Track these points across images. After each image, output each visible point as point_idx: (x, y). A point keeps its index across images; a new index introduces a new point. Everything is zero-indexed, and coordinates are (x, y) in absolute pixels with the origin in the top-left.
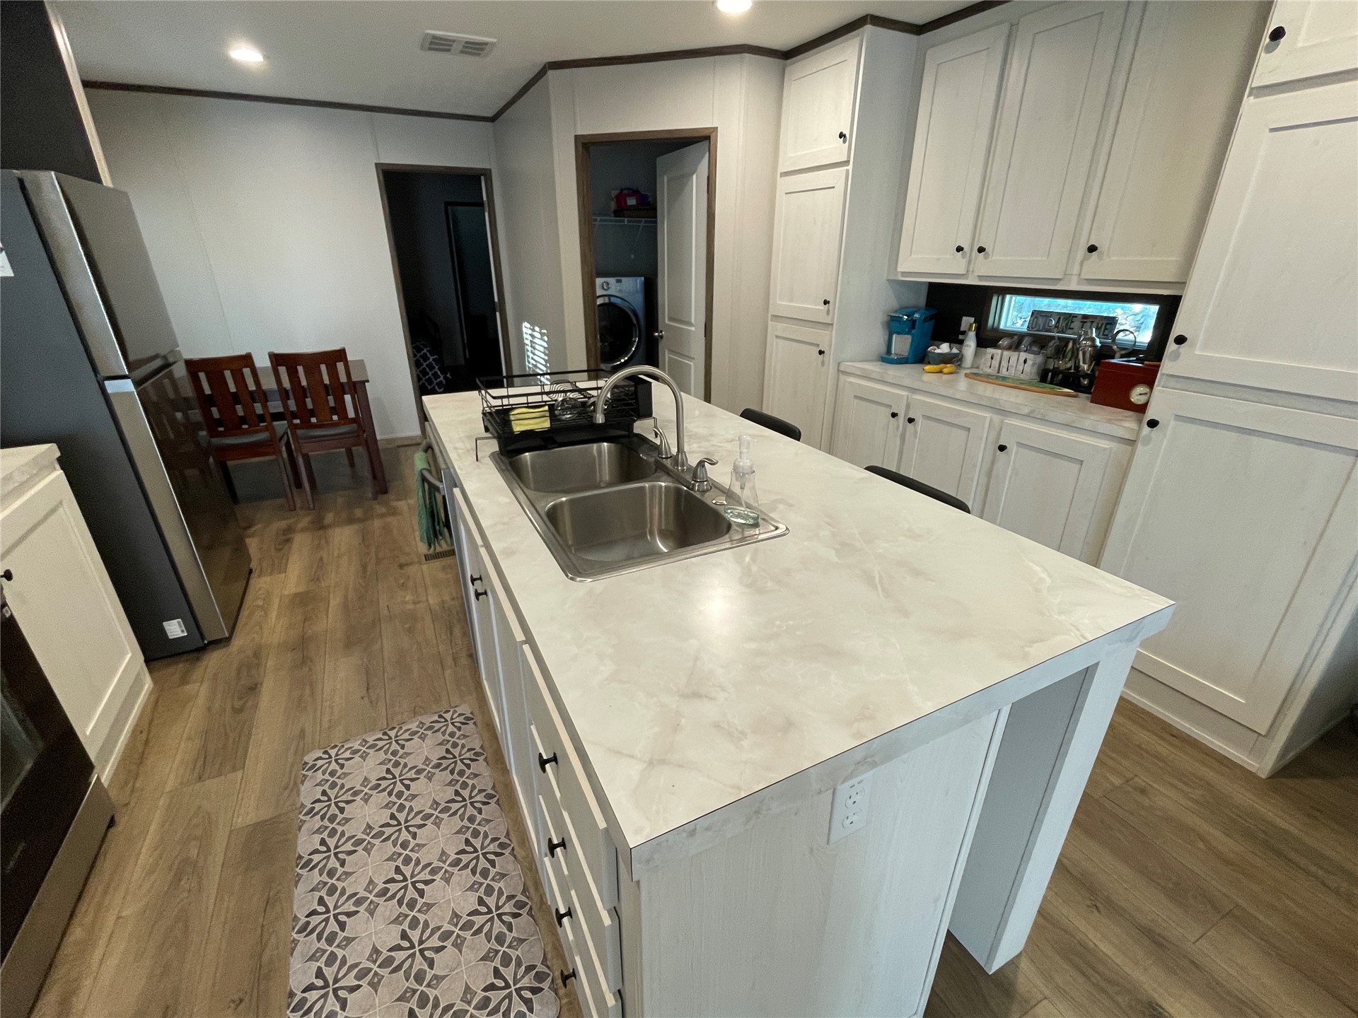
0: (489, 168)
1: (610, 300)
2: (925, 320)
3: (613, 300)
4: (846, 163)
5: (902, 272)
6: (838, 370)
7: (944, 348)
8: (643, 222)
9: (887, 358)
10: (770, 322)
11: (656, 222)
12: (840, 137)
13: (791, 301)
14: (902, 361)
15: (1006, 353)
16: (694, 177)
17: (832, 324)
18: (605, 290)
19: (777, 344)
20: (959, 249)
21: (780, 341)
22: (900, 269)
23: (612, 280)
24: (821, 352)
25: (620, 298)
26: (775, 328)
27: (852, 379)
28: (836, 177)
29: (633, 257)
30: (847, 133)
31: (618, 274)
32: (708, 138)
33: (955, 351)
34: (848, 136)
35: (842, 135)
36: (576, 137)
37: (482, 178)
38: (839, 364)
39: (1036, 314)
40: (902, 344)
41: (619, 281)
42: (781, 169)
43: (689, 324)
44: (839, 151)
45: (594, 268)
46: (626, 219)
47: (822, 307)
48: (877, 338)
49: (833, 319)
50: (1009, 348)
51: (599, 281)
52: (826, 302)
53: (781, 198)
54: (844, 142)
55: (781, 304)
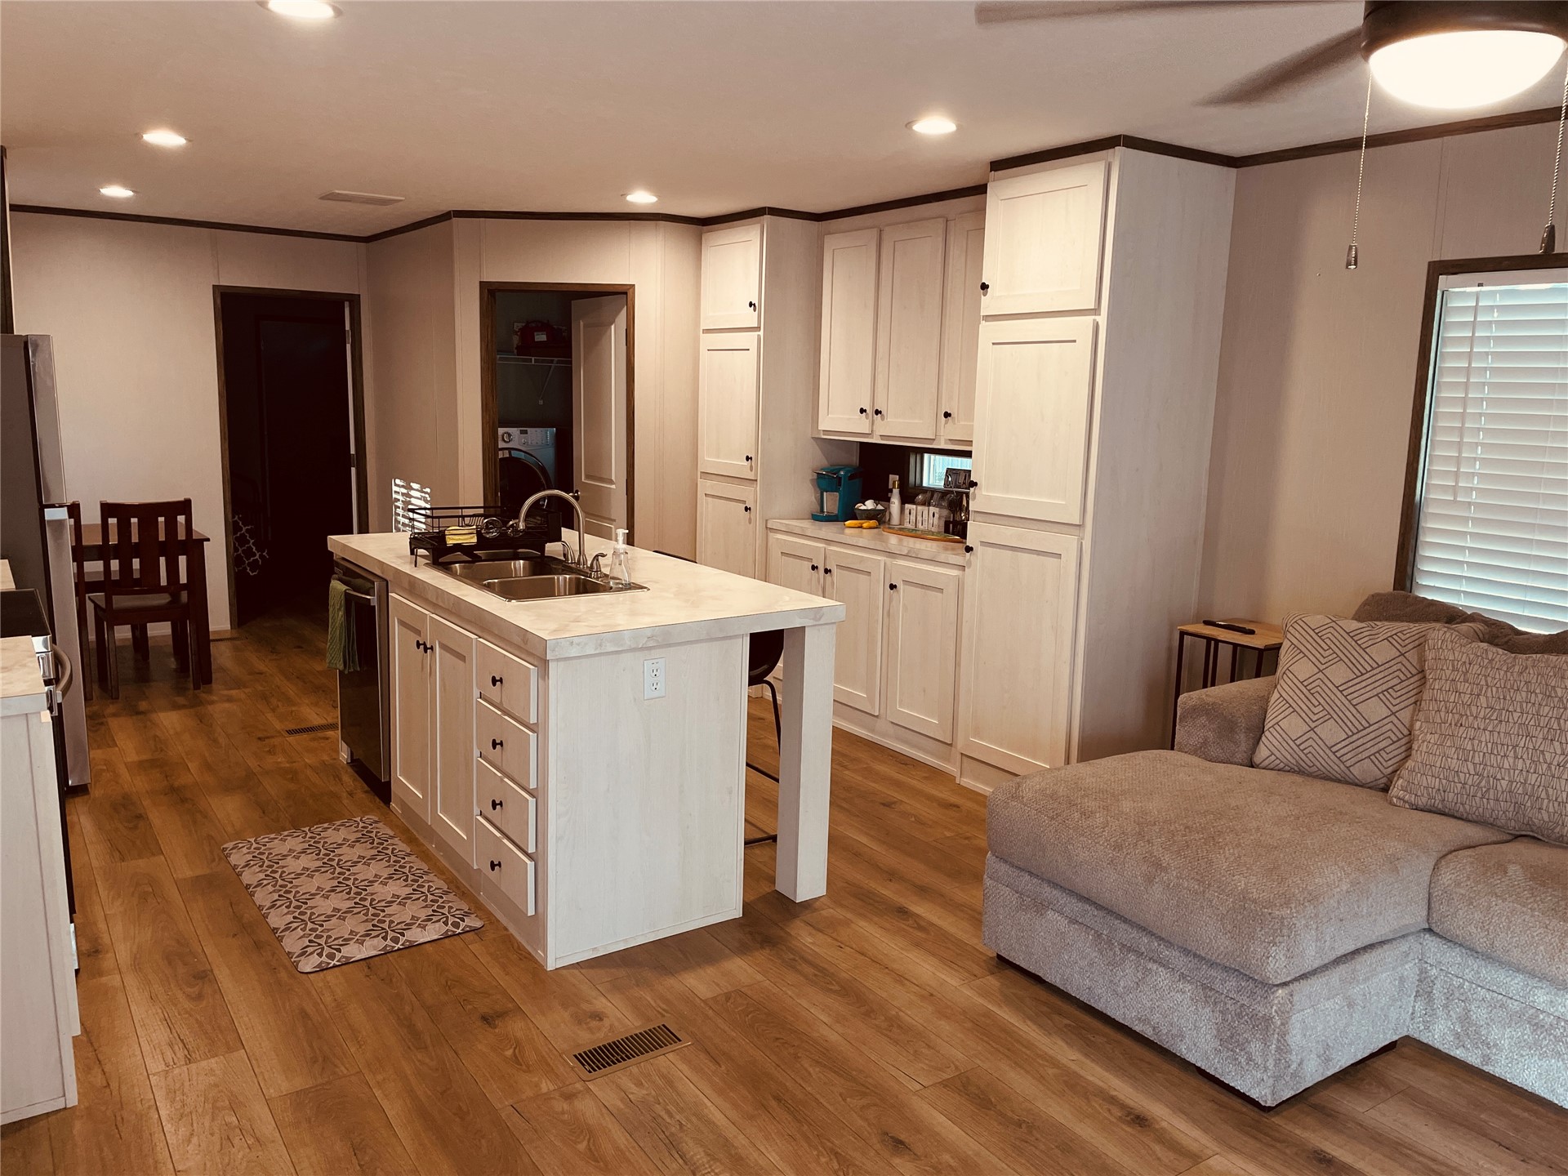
0: (356, 293)
1: (510, 453)
2: (851, 478)
3: (515, 454)
4: (758, 329)
5: (824, 431)
6: (767, 527)
7: (869, 505)
8: (555, 362)
9: (820, 517)
10: (699, 480)
11: (571, 362)
12: (750, 306)
13: (718, 458)
14: (831, 519)
15: (920, 508)
16: (613, 327)
17: (756, 480)
18: (505, 441)
19: (707, 503)
20: (862, 411)
21: (710, 499)
22: (821, 427)
23: (515, 431)
24: (747, 509)
25: (523, 452)
26: (705, 486)
27: (779, 536)
28: (750, 340)
29: (541, 402)
30: (755, 301)
31: (523, 423)
32: (626, 293)
33: (880, 507)
34: (757, 305)
35: (751, 304)
36: (481, 283)
37: (347, 304)
38: (767, 520)
39: (950, 472)
40: (832, 502)
41: (522, 432)
42: (704, 326)
43: (611, 482)
44: (751, 318)
45: (496, 417)
46: (533, 359)
47: (745, 463)
48: (807, 496)
49: (756, 475)
50: (923, 504)
51: (501, 431)
52: (748, 458)
53: (704, 355)
54: (755, 310)
55: (710, 460)
